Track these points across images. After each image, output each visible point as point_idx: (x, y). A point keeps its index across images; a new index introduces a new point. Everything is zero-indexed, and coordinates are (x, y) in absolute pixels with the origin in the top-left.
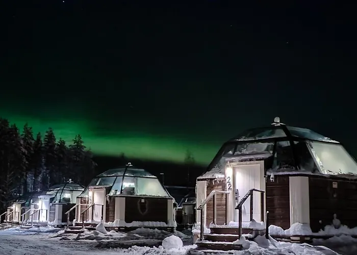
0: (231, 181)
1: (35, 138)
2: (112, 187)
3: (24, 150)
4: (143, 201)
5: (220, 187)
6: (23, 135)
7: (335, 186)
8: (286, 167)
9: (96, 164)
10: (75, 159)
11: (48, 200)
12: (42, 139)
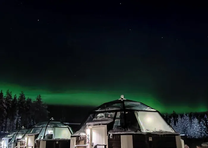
0: (89, 137)
1: (13, 97)
2: (39, 134)
3: (5, 106)
4: (57, 142)
5: (83, 141)
6: (5, 96)
7: (150, 139)
8: (120, 129)
9: (49, 112)
10: (36, 110)
11: (8, 141)
12: (17, 98)
